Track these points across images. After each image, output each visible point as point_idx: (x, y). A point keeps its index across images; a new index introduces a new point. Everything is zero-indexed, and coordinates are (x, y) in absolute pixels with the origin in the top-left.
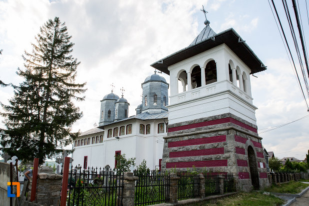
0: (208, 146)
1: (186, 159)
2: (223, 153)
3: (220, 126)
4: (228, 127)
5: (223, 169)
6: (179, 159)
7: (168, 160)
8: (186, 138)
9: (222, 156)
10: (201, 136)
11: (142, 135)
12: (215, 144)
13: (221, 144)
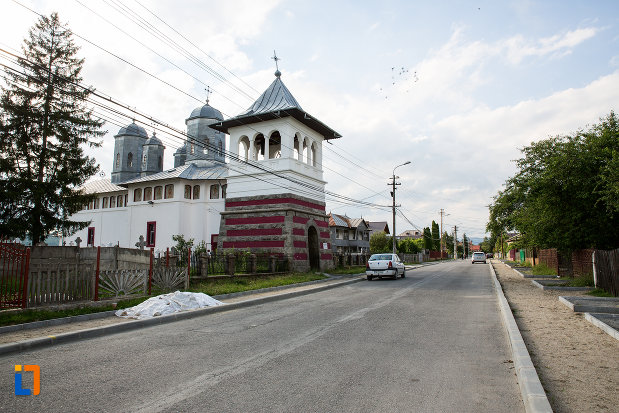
0: (267, 226)
1: (245, 238)
2: (281, 234)
3: (280, 206)
4: (287, 208)
5: (280, 250)
6: (237, 238)
7: (225, 239)
8: (245, 216)
9: (280, 237)
10: (261, 215)
11: (188, 200)
12: (274, 225)
13: (279, 225)
